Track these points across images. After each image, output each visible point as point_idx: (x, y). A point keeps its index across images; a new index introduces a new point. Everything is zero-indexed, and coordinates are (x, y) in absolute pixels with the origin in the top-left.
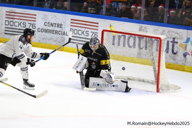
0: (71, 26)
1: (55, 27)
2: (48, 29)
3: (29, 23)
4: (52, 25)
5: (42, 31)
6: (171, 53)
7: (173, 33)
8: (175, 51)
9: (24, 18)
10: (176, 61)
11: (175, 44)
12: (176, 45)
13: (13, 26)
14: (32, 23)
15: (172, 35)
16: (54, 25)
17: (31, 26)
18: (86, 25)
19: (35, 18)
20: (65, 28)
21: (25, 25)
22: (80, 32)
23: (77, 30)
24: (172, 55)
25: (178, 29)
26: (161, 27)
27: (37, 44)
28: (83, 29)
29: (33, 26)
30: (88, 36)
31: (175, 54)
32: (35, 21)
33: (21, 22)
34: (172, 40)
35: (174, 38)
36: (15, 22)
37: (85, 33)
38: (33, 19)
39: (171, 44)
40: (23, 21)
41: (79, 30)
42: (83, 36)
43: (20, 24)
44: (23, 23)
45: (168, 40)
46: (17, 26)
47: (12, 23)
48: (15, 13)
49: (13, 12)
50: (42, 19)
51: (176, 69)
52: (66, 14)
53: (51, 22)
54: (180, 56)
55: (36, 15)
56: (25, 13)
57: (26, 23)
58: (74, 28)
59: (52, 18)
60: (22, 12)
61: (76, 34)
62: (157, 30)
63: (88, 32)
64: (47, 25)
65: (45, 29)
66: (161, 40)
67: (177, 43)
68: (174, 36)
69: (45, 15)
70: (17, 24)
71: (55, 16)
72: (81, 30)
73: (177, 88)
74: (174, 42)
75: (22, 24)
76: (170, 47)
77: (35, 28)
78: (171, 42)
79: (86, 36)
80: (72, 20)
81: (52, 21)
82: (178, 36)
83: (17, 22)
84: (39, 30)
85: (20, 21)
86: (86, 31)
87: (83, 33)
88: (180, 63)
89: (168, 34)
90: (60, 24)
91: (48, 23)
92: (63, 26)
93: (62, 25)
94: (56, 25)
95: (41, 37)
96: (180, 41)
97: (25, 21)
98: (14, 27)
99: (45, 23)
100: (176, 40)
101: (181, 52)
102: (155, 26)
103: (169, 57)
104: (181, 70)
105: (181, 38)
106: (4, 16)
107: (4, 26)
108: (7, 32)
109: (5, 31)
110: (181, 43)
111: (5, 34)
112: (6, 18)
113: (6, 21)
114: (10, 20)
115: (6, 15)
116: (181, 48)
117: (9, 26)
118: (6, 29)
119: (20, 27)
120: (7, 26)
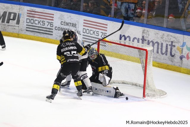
0: (84, 26)
1: (70, 26)
2: (64, 28)
3: (47, 22)
4: (67, 24)
5: (59, 29)
6: (170, 55)
7: (171, 37)
8: (173, 54)
9: (43, 17)
10: (174, 63)
11: (173, 47)
12: (174, 49)
13: (33, 23)
14: (50, 21)
15: (170, 39)
16: (69, 24)
17: (50, 24)
18: (96, 25)
19: (53, 17)
20: (78, 27)
21: (44, 23)
22: (92, 32)
23: (89, 30)
24: (171, 57)
25: (175, 34)
26: (161, 31)
27: (54, 41)
28: (94, 30)
29: (51, 24)
30: (98, 36)
31: (173, 56)
32: (52, 20)
33: (41, 21)
34: (170, 43)
35: (172, 42)
36: (35, 20)
37: (95, 33)
38: (51, 18)
39: (169, 47)
40: (42, 20)
41: (91, 30)
42: (94, 36)
43: (39, 22)
44: (43, 21)
45: (167, 43)
46: (37, 24)
47: (32, 21)
48: (35, 12)
49: (33, 11)
50: (59, 18)
51: (173, 70)
52: (79, 14)
53: (66, 21)
54: (177, 59)
55: (53, 15)
56: (44, 12)
57: (44, 21)
58: (86, 28)
59: (68, 18)
60: (41, 12)
61: (88, 34)
62: (158, 34)
63: (98, 32)
64: (63, 24)
65: (61, 28)
67: (174, 46)
68: (172, 40)
69: (62, 15)
70: (37, 22)
71: (70, 16)
72: (92, 30)
76: (169, 50)
77: (53, 27)
78: (170, 45)
79: (97, 35)
80: (84, 20)
81: (68, 21)
82: (176, 40)
83: (37, 20)
84: (56, 28)
85: (39, 20)
86: (97, 31)
87: (94, 33)
88: (177, 65)
89: (167, 38)
90: (74, 23)
91: (64, 22)
92: (77, 26)
93: (76, 24)
94: (71, 24)
95: (58, 35)
96: (177, 45)
97: (44, 20)
98: (34, 25)
99: (62, 22)
100: (174, 44)
101: (178, 55)
102: (156, 30)
103: (168, 59)
104: (178, 71)
105: (178, 42)
106: (26, 14)
107: (26, 24)
108: (28, 29)
109: (27, 28)
110: (178, 47)
111: (27, 30)
112: (27, 16)
113: (27, 19)
114: (30, 18)
115: (28, 13)
116: (178, 51)
117: (30, 24)
118: (28, 26)
119: (39, 25)
120: (28, 24)
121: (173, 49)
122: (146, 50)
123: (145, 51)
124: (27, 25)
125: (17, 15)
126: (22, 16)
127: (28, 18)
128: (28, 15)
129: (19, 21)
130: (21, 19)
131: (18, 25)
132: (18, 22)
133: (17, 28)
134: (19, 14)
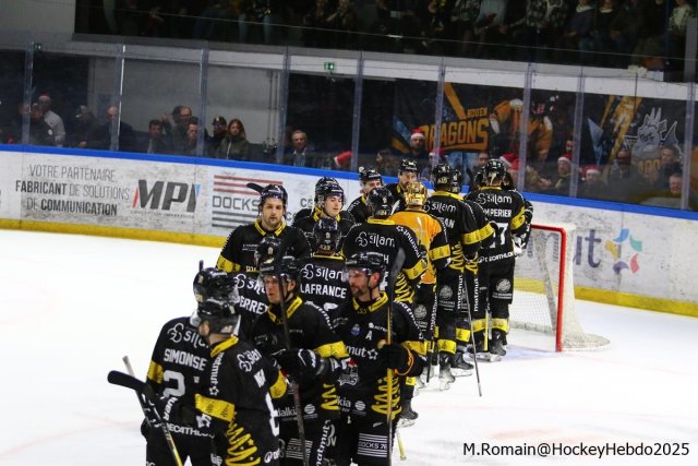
6: (588, 263)
7: (590, 219)
8: (595, 261)
10: (598, 283)
11: (595, 244)
12: (597, 246)
13: (230, 207)
15: (588, 224)
24: (590, 268)
25: (600, 210)
26: (563, 206)
31: (595, 266)
34: (588, 235)
35: (593, 231)
36: (235, 199)
39: (585, 244)
40: (252, 198)
43: (245, 204)
45: (580, 234)
46: (239, 209)
47: (227, 202)
48: (235, 179)
49: (230, 178)
50: (295, 191)
51: (598, 301)
52: (348, 179)
54: (606, 272)
55: (281, 183)
62: (555, 213)
66: (563, 235)
67: (599, 241)
68: (592, 227)
69: (302, 183)
70: (239, 204)
73: (601, 342)
74: (593, 240)
75: (250, 204)
76: (585, 251)
78: (586, 239)
82: (602, 226)
83: (239, 199)
85: (246, 197)
88: (607, 287)
89: (579, 222)
91: (309, 201)
96: (605, 237)
98: (232, 210)
99: (302, 200)
100: (597, 236)
101: (608, 261)
102: (549, 204)
103: (582, 274)
104: (609, 303)
105: (609, 230)
106: (211, 186)
107: (210, 209)
108: (217, 222)
109: (214, 219)
110: (608, 242)
111: (214, 225)
112: (215, 190)
113: (214, 197)
114: (223, 195)
115: (216, 183)
116: (609, 253)
117: (222, 209)
118: (216, 216)
119: (246, 211)
120: (218, 209)
121: (595, 249)
122: (560, 230)
123: (559, 233)
124: (214, 212)
125: (190, 189)
126: (201, 191)
127: (217, 194)
128: (218, 187)
129: (195, 203)
130: (198, 199)
131: (191, 214)
132: (192, 207)
133: (191, 220)
134: (193, 186)
